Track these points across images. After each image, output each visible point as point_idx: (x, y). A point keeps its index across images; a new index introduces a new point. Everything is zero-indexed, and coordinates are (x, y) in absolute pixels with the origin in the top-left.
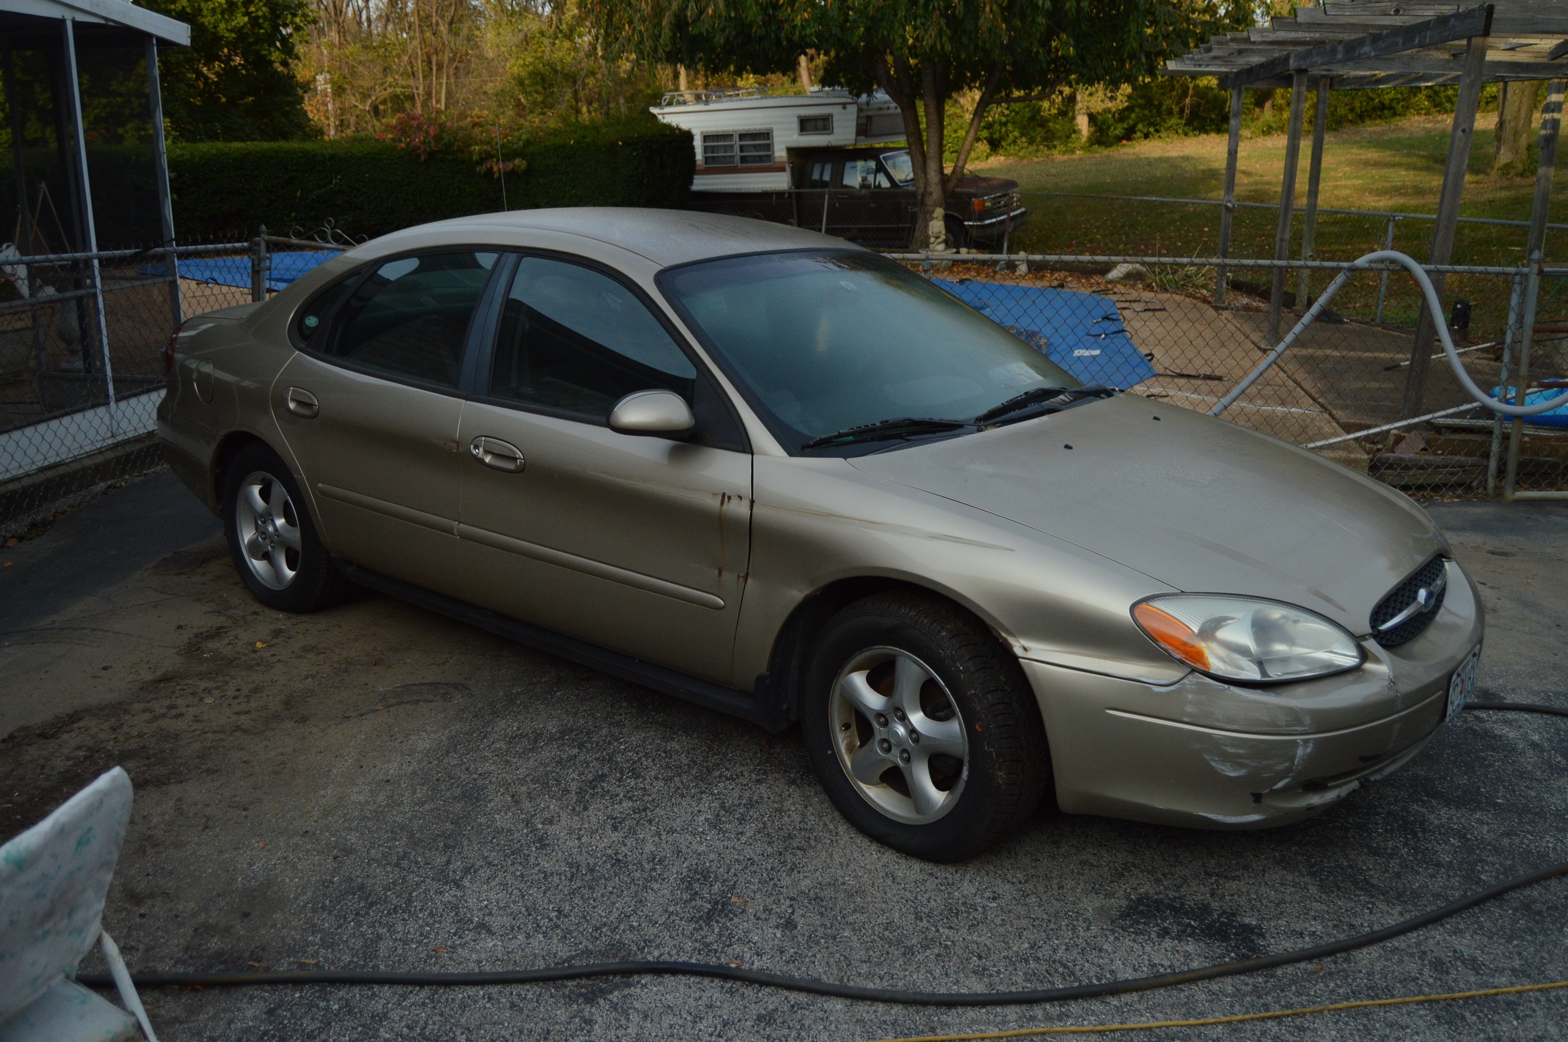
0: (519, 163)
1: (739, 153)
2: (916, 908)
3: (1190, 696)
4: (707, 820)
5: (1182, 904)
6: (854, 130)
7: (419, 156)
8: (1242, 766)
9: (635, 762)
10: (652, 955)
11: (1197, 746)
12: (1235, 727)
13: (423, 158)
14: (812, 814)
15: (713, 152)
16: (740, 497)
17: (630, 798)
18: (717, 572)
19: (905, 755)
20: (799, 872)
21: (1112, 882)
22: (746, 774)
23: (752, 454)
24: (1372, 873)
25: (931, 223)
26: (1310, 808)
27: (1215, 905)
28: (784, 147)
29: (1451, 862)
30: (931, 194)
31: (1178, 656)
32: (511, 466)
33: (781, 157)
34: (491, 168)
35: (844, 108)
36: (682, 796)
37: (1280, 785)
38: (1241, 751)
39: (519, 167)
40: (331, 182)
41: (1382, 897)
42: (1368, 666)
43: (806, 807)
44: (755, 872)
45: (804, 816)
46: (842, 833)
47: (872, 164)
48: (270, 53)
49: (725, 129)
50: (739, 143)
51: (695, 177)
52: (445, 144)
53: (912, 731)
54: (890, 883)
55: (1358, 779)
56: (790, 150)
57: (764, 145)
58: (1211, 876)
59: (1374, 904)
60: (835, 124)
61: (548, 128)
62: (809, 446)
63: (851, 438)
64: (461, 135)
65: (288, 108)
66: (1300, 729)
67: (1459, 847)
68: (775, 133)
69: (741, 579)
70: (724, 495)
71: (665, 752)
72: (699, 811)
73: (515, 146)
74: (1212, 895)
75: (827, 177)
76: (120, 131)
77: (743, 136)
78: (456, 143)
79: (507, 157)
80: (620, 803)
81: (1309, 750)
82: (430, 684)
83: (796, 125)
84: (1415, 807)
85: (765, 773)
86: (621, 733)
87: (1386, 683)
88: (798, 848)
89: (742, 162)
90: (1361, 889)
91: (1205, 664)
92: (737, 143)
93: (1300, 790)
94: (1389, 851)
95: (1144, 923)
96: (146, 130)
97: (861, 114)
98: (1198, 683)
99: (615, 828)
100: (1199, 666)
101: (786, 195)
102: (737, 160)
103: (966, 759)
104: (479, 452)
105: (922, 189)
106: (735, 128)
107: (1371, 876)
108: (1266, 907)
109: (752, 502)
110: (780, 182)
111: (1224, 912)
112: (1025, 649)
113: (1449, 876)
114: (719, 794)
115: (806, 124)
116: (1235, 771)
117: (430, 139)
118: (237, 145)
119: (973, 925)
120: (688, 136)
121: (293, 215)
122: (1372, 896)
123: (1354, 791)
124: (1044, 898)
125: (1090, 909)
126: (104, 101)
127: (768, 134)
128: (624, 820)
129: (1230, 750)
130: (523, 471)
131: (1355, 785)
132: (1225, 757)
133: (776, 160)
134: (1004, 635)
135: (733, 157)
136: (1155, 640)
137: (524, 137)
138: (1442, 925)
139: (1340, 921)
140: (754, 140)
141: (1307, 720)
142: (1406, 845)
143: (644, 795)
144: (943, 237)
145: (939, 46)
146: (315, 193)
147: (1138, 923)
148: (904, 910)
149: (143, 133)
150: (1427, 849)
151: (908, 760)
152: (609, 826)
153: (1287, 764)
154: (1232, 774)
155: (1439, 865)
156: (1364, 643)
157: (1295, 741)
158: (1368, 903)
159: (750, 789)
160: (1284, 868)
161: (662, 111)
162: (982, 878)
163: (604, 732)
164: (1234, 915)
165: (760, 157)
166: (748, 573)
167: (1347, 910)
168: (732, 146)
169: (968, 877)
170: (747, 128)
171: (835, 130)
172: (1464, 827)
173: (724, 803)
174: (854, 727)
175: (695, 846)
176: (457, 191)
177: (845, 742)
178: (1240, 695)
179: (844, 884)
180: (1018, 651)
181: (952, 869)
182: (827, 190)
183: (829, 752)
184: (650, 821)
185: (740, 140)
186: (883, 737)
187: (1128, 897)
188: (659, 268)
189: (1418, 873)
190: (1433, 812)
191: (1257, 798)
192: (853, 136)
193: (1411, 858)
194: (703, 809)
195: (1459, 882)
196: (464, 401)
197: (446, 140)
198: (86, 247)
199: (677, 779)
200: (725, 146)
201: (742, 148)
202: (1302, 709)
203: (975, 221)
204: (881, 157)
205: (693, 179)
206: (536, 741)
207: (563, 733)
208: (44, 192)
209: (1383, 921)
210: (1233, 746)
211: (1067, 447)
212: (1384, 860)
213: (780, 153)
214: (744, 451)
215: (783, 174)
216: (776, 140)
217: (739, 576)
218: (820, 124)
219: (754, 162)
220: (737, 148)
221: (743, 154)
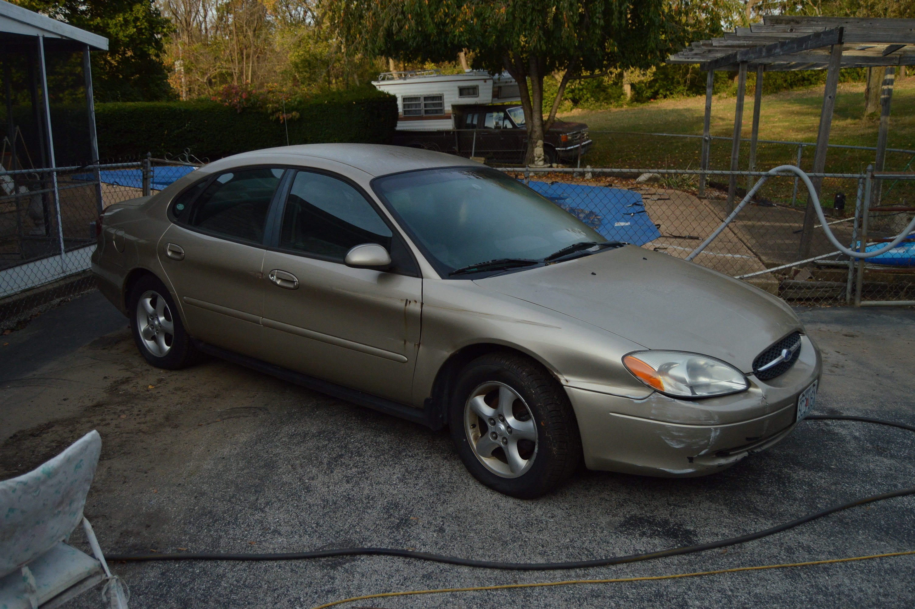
0: (295, 114)
1: (424, 109)
2: (510, 522)
3: (654, 405)
4: (398, 477)
5: (654, 520)
6: (490, 95)
7: (236, 110)
8: (682, 442)
9: (359, 448)
10: (367, 545)
11: (658, 432)
12: (677, 421)
13: (239, 111)
14: (456, 475)
15: (409, 108)
16: (416, 302)
17: (356, 467)
18: (403, 342)
19: (505, 440)
20: (447, 504)
21: (617, 508)
22: (420, 454)
23: (422, 278)
24: (758, 504)
25: (536, 149)
26: (720, 466)
27: (672, 520)
28: (450, 104)
29: (802, 498)
30: (535, 132)
31: (647, 384)
32: (291, 286)
33: (449, 110)
34: (279, 117)
35: (485, 82)
36: (385, 465)
37: (703, 452)
38: (681, 434)
39: (295, 116)
40: (185, 126)
41: (762, 516)
42: (751, 389)
43: (452, 471)
44: (423, 504)
45: (451, 475)
46: (471, 484)
47: (502, 114)
48: (149, 50)
49: (416, 94)
50: (424, 102)
51: (398, 122)
52: (251, 104)
53: (508, 427)
54: (496, 509)
55: (747, 451)
56: (454, 107)
57: (439, 103)
58: (670, 505)
59: (758, 519)
60: (480, 91)
61: (312, 94)
62: (453, 274)
63: (476, 269)
64: (261, 98)
65: (159, 82)
66: (712, 422)
67: (807, 490)
68: (445, 97)
69: (416, 346)
70: (407, 300)
71: (376, 443)
72: (394, 473)
73: (293, 104)
74: (670, 515)
75: (475, 122)
76: (61, 95)
77: (426, 98)
78: (258, 103)
79: (289, 111)
80: (351, 469)
81: (718, 434)
82: (246, 408)
83: (457, 92)
84: (786, 470)
85: (430, 453)
86: (351, 433)
87: (760, 398)
88: (447, 492)
89: (425, 114)
90: (752, 512)
91: (661, 387)
92: (423, 102)
93: (714, 456)
94: (769, 493)
95: (633, 529)
96: (76, 95)
97: (495, 85)
98: (657, 398)
99: (348, 482)
100: (658, 389)
101: (452, 133)
102: (423, 112)
103: (537, 441)
104: (274, 278)
105: (530, 130)
106: (422, 94)
107: (758, 505)
108: (699, 521)
109: (422, 304)
110: (448, 125)
111: (676, 524)
112: (567, 381)
113: (800, 505)
114: (405, 464)
115: (463, 91)
116: (678, 445)
117: (243, 100)
118: (130, 104)
119: (540, 530)
120: (394, 99)
121: (163, 144)
122: (757, 515)
123: (745, 457)
124: (579, 517)
125: (604, 522)
127: (441, 97)
128: (352, 478)
129: (675, 433)
130: (298, 288)
131: (746, 454)
132: (673, 438)
133: (446, 112)
134: (556, 373)
135: (420, 110)
136: (635, 375)
137: (298, 99)
138: (794, 530)
139: (739, 528)
140: (433, 100)
141: (716, 417)
142: (778, 489)
143: (364, 465)
144: (543, 157)
145: (539, 47)
146: (176, 132)
147: (629, 529)
148: (503, 523)
149: (74, 96)
150: (790, 491)
151: (506, 443)
152: (345, 481)
153: (706, 441)
154: (677, 447)
155: (795, 500)
156: (749, 377)
157: (710, 428)
158: (755, 519)
159: (422, 462)
160: (711, 501)
161: (379, 84)
162: (546, 507)
163: (342, 432)
164: (682, 525)
165: (436, 110)
166: (420, 343)
167: (743, 523)
168: (420, 104)
169: (539, 506)
170: (428, 93)
171: (480, 95)
172: (811, 480)
173: (407, 469)
174: (478, 427)
175: (391, 491)
176: (259, 131)
177: (473, 435)
178: (680, 404)
179: (471, 510)
180: (563, 382)
181: (530, 503)
182: (475, 130)
183: (464, 440)
184: (367, 478)
185: (425, 100)
186: (493, 431)
187: (625, 516)
188: (373, 177)
189: (783, 503)
190: (795, 473)
191: (691, 460)
192: (490, 98)
193: (780, 496)
194: (396, 472)
195: (805, 508)
196: (265, 251)
197: (252, 100)
198: (49, 165)
199: (382, 457)
200: (416, 104)
201: (426, 105)
202: (713, 412)
203: (561, 147)
204: (507, 110)
206: (305, 437)
207: (320, 433)
208: (18, 133)
209: (762, 528)
210: (676, 431)
211: (593, 274)
212: (766, 497)
213: (448, 108)
214: (417, 277)
215: (450, 120)
216: (445, 100)
217: (415, 345)
218: (471, 91)
219: (433, 113)
220: (423, 105)
221: (426, 109)
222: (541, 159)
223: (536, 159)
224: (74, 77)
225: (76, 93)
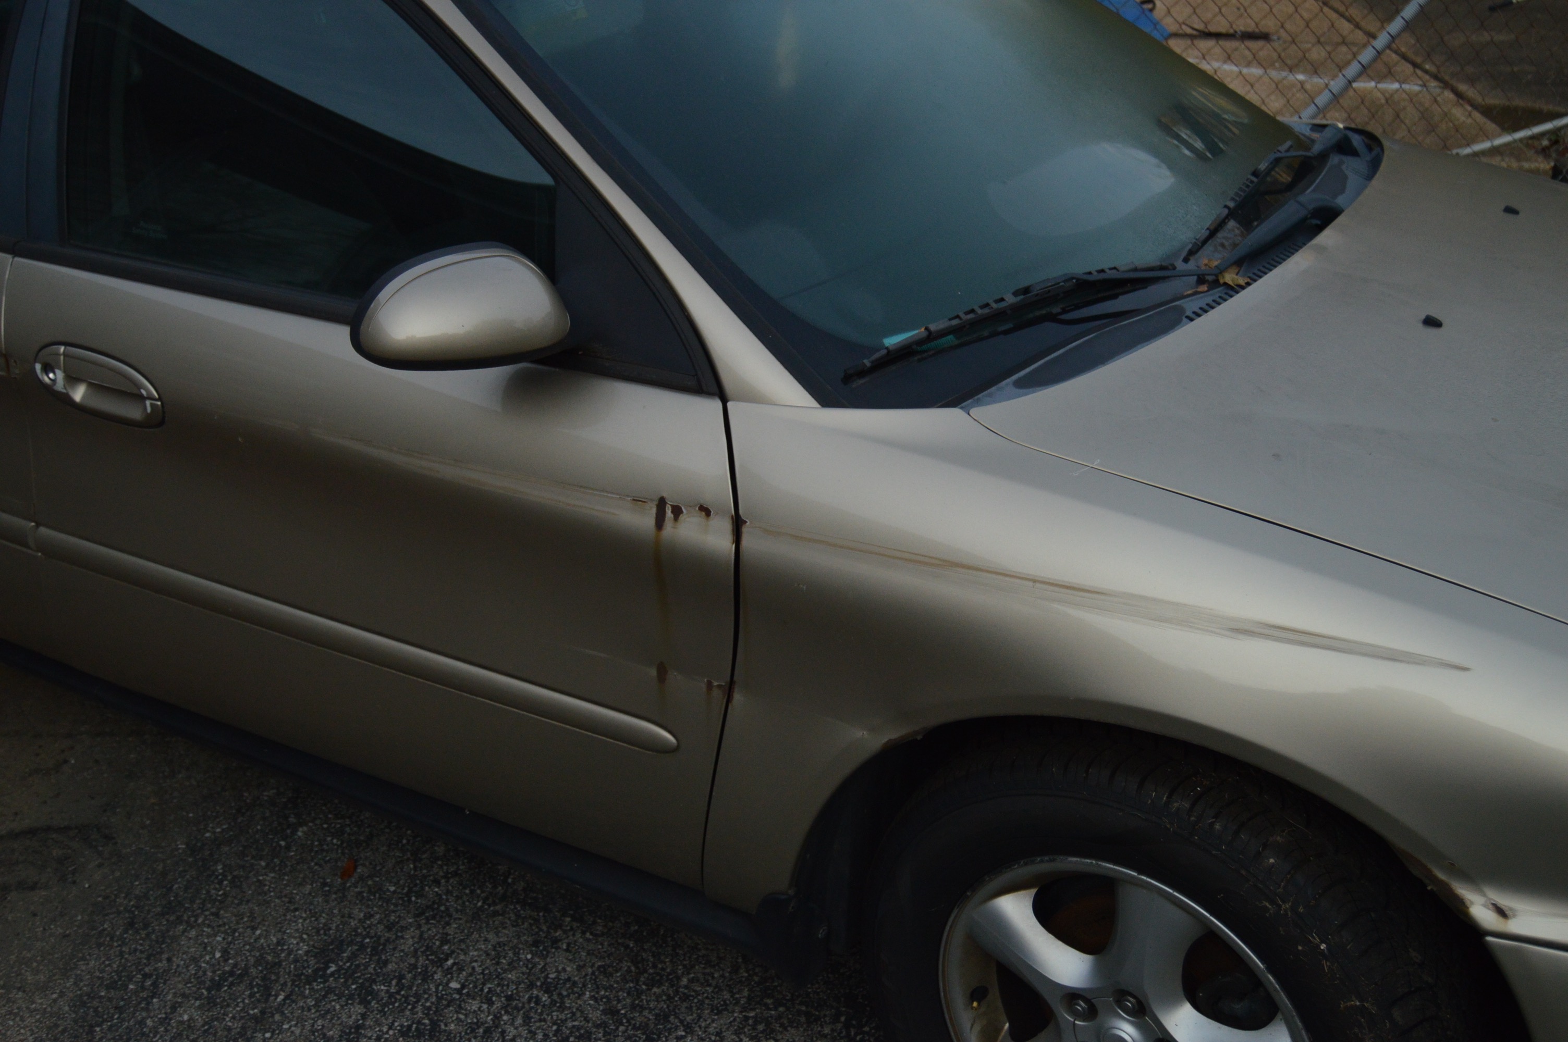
16: (706, 511)
18: (653, 672)
23: (724, 401)
32: (133, 412)
62: (862, 373)
63: (952, 338)
69: (717, 694)
70: (662, 503)
104: (56, 378)
109: (738, 524)
112: (1504, 916)
130: (162, 423)
134: (1441, 876)
166: (732, 683)
174: (995, 994)
180: (1484, 917)
196: (8, 258)
206: (267, 993)
207: (324, 954)
211: (1431, 322)
214: (698, 390)
217: (709, 684)
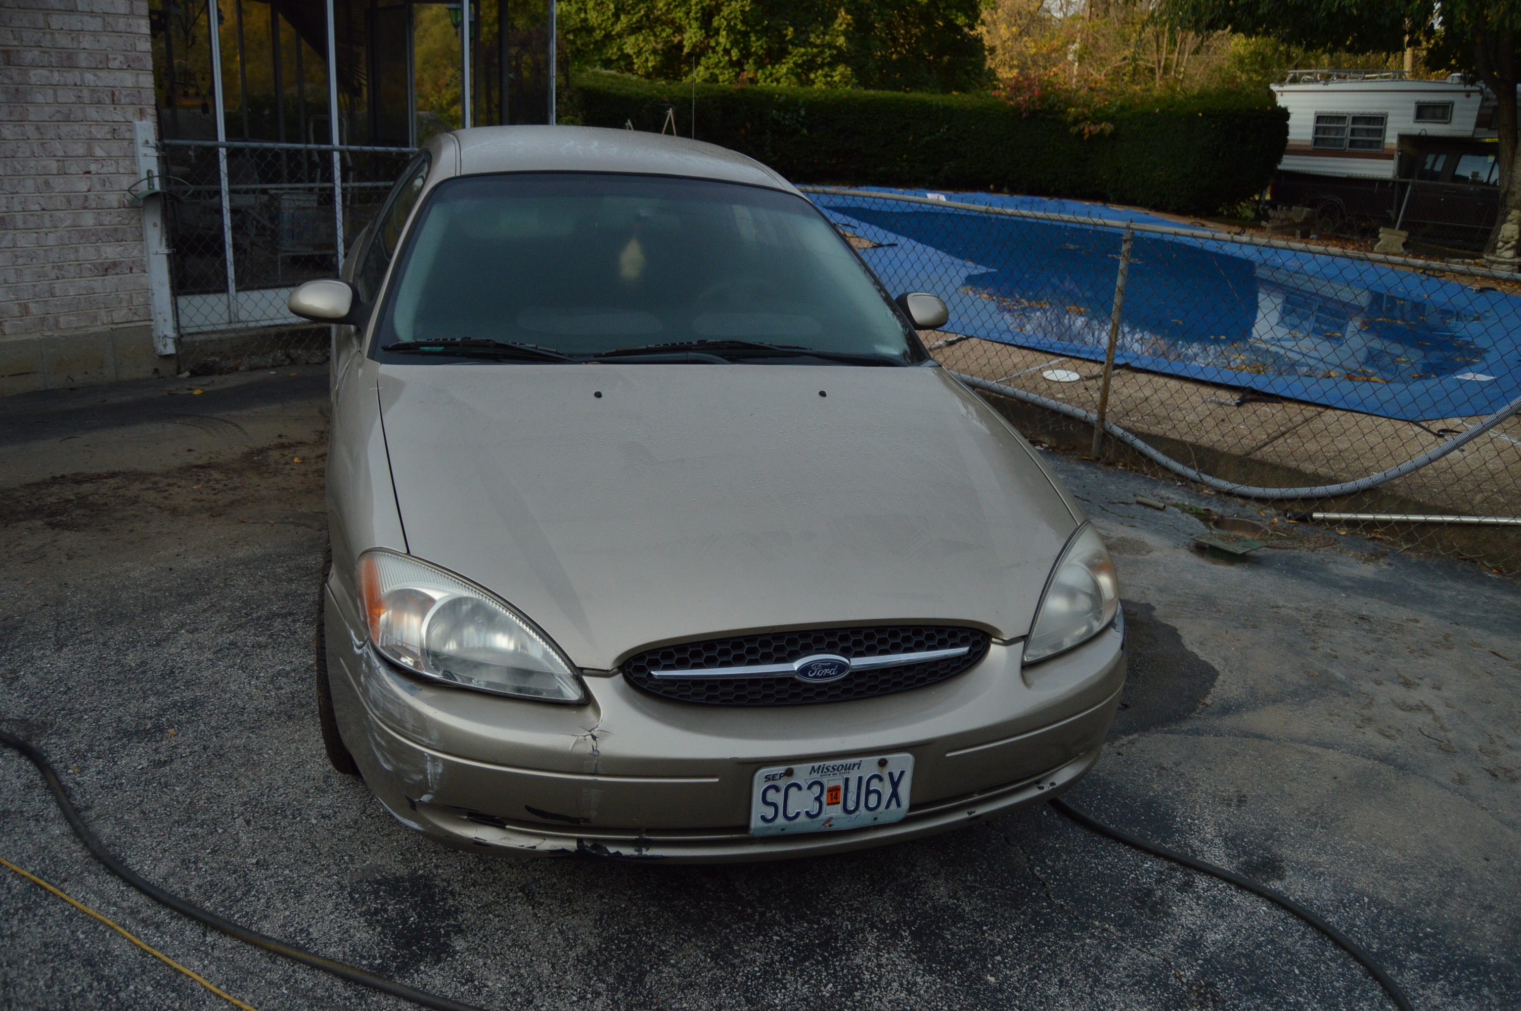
0: (1108, 127)
1: (1349, 137)
2: (263, 795)
5: (443, 899)
6: (1474, 120)
7: (1021, 114)
8: (389, 760)
13: (1024, 115)
15: (1324, 134)
23: (360, 348)
25: (1506, 226)
27: (466, 916)
28: (1396, 133)
33: (1392, 144)
34: (1083, 129)
35: (1468, 96)
37: (425, 798)
38: (385, 744)
39: (1106, 130)
48: (957, 18)
49: (1340, 110)
50: (1351, 126)
51: (1284, 156)
52: (1049, 105)
56: (1402, 138)
57: (1376, 130)
58: (522, 891)
60: (1455, 113)
61: (1153, 96)
64: (1064, 97)
65: (970, 68)
66: (427, 741)
68: (1389, 119)
73: (1109, 111)
74: (483, 907)
75: (1438, 168)
77: (1356, 119)
78: (1058, 105)
79: (1096, 121)
83: (1412, 112)
89: (1350, 146)
90: (620, 977)
91: (375, 637)
92: (1349, 125)
94: (737, 960)
95: (378, 897)
96: (832, 77)
97: (1486, 104)
101: (1390, 184)
102: (1346, 143)
106: (1350, 111)
107: (660, 973)
108: (501, 941)
110: (1385, 169)
111: (458, 926)
115: (1423, 112)
116: (386, 763)
117: (1033, 98)
118: (872, 92)
121: (905, 156)
125: (368, 863)
126: (803, 50)
127: (1383, 118)
129: (377, 736)
133: (1386, 147)
135: (1342, 140)
137: (1118, 103)
140: (1368, 124)
141: (435, 735)
146: (926, 139)
147: (375, 893)
149: (829, 79)
153: (421, 777)
154: (386, 766)
157: (422, 753)
160: (599, 920)
161: (1281, 89)
164: (460, 932)
165: (1370, 142)
168: (1344, 129)
170: (1361, 111)
171: (1455, 119)
185: (1353, 123)
187: (416, 870)
190: (879, 950)
191: (413, 805)
192: (1472, 128)
197: (1050, 101)
200: (1337, 128)
201: (1353, 132)
205: (1281, 157)
212: (711, 966)
213: (1391, 140)
215: (1392, 162)
216: (1388, 125)
218: (1439, 112)
219: (1363, 147)
220: (1348, 131)
221: (1353, 138)
222: (1509, 246)
223: (1500, 244)
224: (835, 52)
225: (834, 74)
